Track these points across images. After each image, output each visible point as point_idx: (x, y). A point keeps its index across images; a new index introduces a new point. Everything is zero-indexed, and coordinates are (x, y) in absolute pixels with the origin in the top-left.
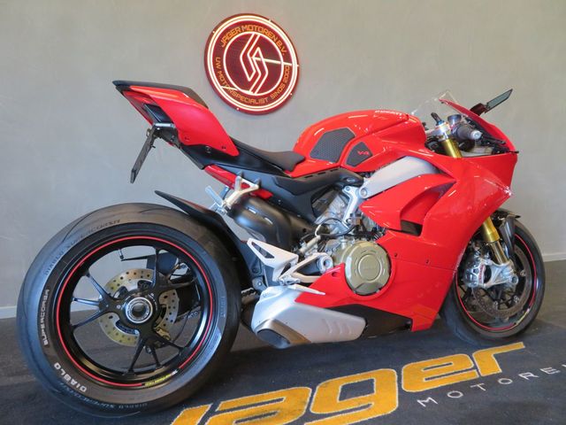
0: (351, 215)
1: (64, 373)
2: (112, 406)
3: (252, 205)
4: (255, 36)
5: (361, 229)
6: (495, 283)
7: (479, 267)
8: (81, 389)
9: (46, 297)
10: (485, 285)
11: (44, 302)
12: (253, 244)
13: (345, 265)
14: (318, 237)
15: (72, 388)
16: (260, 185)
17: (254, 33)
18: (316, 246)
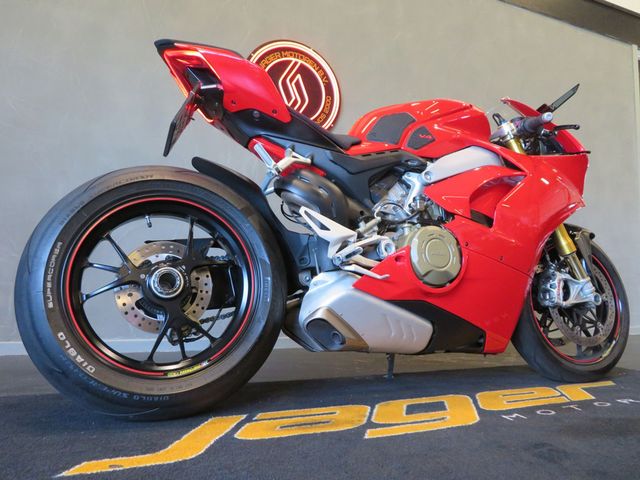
0: (414, 199)
1: (69, 345)
2: (125, 395)
4: (296, 63)
5: (426, 217)
6: (575, 302)
7: (556, 282)
8: (88, 368)
9: (57, 251)
10: (564, 304)
11: (54, 257)
12: (306, 212)
13: (410, 248)
14: (378, 219)
15: (76, 365)
16: (312, 160)
17: (294, 60)
18: (376, 228)
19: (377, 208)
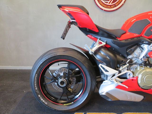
1: (41, 98)
2: (54, 110)
3: (102, 51)
8: (46, 103)
9: (36, 76)
11: (36, 78)
12: (101, 66)
13: (138, 77)
14: (128, 65)
15: (43, 103)
16: (106, 43)
18: (126, 68)
19: (130, 57)
